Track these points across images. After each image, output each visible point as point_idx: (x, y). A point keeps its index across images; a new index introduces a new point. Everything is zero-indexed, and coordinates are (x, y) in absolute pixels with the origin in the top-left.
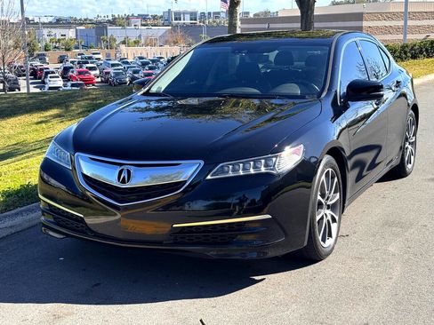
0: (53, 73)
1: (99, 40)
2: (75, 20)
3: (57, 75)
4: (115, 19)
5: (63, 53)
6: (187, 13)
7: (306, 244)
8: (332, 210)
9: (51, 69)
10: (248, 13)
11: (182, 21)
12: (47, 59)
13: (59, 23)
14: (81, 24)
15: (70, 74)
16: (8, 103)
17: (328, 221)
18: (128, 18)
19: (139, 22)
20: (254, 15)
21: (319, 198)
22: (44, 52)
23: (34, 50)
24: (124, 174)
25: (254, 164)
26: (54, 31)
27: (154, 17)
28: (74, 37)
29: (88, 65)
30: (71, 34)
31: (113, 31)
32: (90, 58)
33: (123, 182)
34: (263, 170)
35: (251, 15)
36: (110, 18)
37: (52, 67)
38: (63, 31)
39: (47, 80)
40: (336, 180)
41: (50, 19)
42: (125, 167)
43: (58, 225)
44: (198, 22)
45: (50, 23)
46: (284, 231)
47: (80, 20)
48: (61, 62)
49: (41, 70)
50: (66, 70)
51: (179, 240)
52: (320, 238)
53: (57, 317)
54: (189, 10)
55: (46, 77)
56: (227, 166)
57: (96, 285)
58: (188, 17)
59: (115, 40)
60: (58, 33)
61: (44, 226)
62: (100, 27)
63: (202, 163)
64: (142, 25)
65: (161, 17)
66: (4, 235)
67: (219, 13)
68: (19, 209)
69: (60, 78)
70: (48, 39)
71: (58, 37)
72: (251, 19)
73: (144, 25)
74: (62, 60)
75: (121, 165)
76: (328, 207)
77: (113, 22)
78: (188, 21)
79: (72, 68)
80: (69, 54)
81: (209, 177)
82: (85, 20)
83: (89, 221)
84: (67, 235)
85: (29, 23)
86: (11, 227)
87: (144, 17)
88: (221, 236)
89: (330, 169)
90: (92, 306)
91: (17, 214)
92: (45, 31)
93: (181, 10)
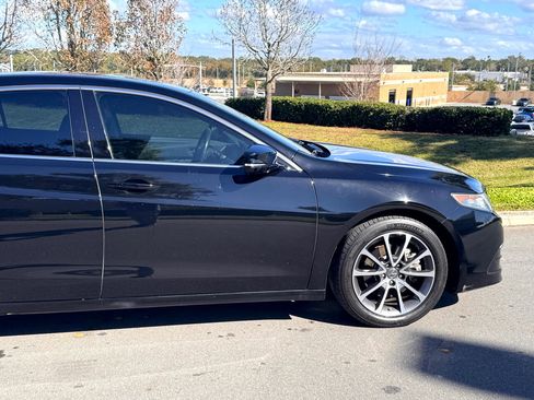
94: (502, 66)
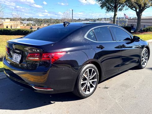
13: (86, 20)
19: (104, 20)
36: (98, 19)
44: (118, 20)
65: (109, 18)
82: (92, 19)
85: (80, 20)
94: (28, 20)
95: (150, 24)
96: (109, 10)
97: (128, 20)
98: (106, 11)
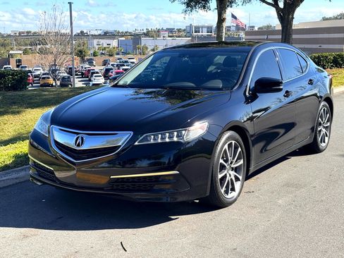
0: (97, 73)
1: (135, 48)
2: (119, 32)
3: (100, 74)
4: (148, 32)
5: (107, 58)
6: (205, 27)
7: (208, 194)
8: (236, 172)
9: (96, 70)
10: (253, 27)
11: (200, 34)
12: (94, 62)
13: (106, 35)
14: (122, 36)
15: (110, 74)
16: (54, 95)
17: (231, 179)
18: (159, 31)
19: (166, 34)
20: (259, 28)
21: (221, 161)
22: (93, 57)
23: (85, 56)
24: (79, 140)
25: (169, 135)
26: (102, 41)
27: (179, 30)
28: (116, 45)
29: (124, 67)
30: (114, 43)
31: (145, 41)
32: (126, 62)
33: (78, 145)
34: (175, 139)
35: (256, 29)
36: (145, 31)
37: (97, 69)
38: (108, 41)
39: (92, 79)
40: (240, 149)
41: (99, 32)
42: (80, 135)
43: (40, 176)
44: (213, 34)
45: (100, 35)
46: (189, 184)
47: (122, 32)
48: (105, 65)
49: (89, 71)
50: (107, 71)
51: (115, 187)
52: (223, 191)
53: (26, 237)
54: (206, 25)
55: (92, 76)
56: (150, 136)
57: (60, 218)
58: (205, 30)
59: (147, 48)
60: (104, 42)
61: (32, 177)
62: (136, 38)
63: (132, 133)
64: (169, 36)
65: (184, 30)
66: (11, 183)
67: (230, 27)
68: (25, 166)
69: (102, 77)
70: (97, 47)
71: (105, 45)
72: (256, 31)
73: (171, 37)
74: (105, 63)
75: (78, 134)
76: (232, 169)
77: (147, 34)
78: (205, 34)
79: (112, 69)
80: (111, 58)
81: (136, 143)
82: (126, 33)
83: (58, 174)
84: (44, 183)
85: (84, 36)
86: (16, 178)
87: (171, 30)
88: (144, 185)
89: (233, 142)
90: (52, 231)
91: (22, 170)
92: (95, 41)
93: (200, 25)
95: (316, 46)
96: (192, 4)
97: (247, 34)
98: (184, 7)
